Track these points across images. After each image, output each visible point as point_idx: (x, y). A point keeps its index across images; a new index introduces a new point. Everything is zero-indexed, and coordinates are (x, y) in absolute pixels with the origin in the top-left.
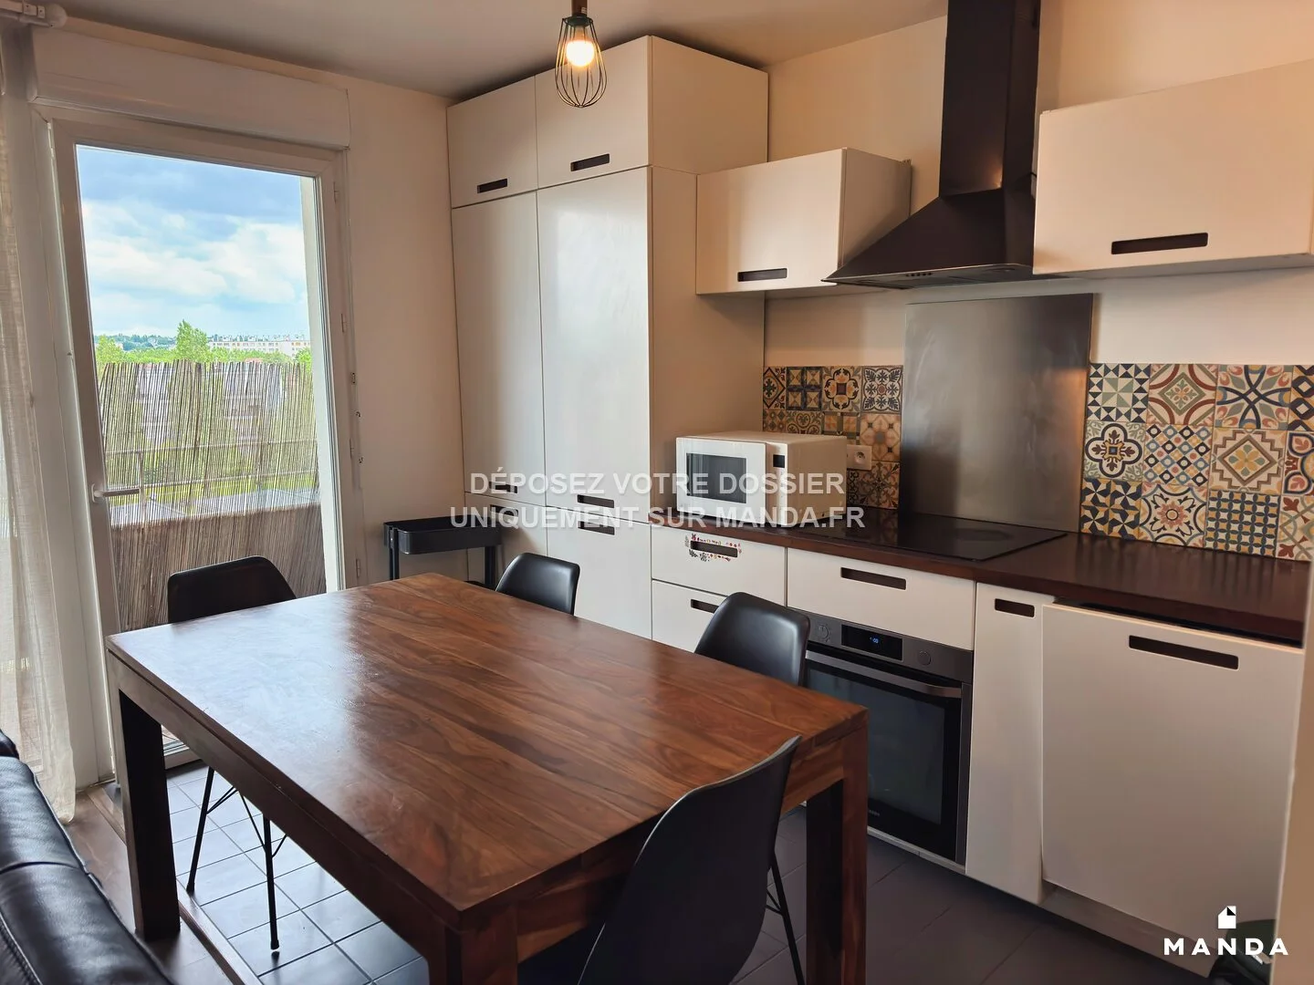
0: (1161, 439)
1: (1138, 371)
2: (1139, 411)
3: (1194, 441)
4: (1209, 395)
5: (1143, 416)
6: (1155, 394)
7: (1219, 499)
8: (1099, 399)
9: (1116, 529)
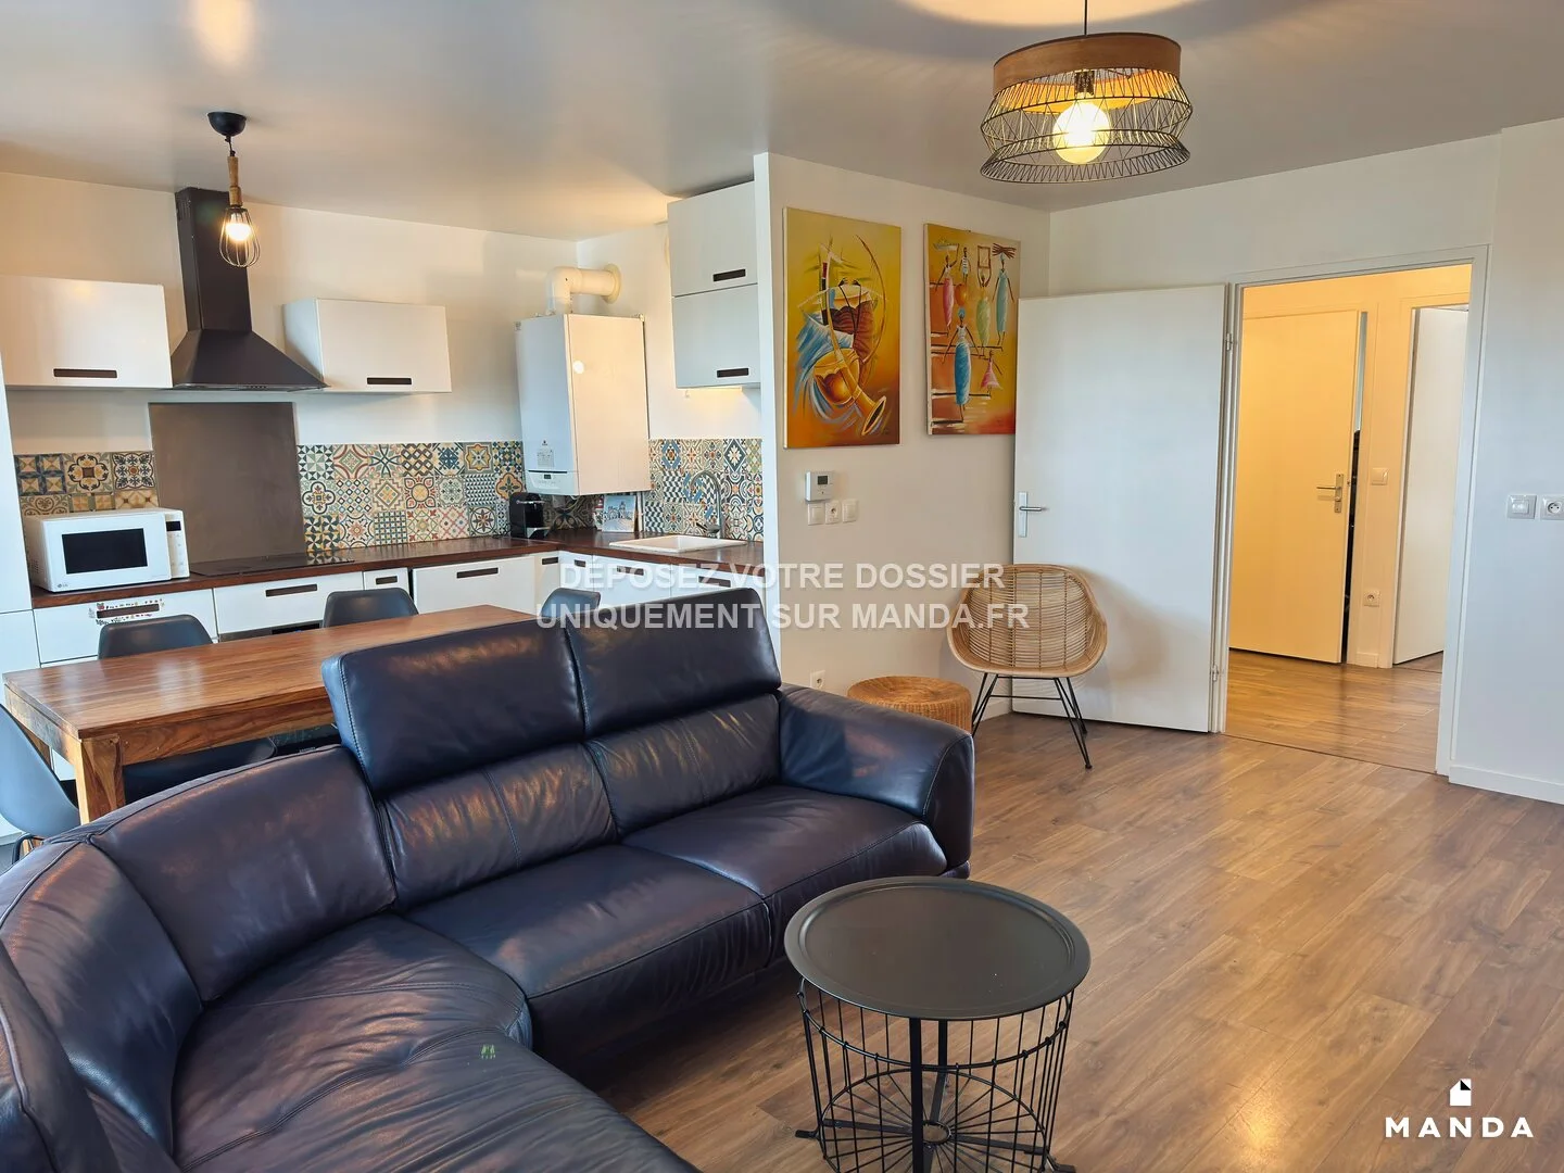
0: (345, 488)
1: (325, 449)
2: (330, 472)
3: (362, 487)
4: (365, 461)
5: (332, 475)
6: (337, 462)
7: (378, 517)
8: (305, 467)
9: (328, 545)
